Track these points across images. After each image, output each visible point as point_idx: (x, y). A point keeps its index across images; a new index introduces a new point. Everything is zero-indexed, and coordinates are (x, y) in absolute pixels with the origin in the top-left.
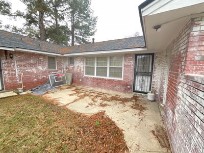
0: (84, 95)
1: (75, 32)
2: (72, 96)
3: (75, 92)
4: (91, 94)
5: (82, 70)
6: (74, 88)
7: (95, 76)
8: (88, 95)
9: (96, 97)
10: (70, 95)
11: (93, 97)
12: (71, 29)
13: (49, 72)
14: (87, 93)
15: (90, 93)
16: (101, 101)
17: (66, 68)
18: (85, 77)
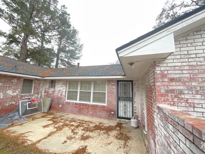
0: (63, 126)
1: (60, 55)
2: (46, 128)
3: (51, 122)
4: (72, 123)
5: (64, 94)
6: (52, 116)
7: (78, 102)
8: (67, 125)
9: (77, 127)
10: (45, 127)
11: (73, 128)
12: (56, 52)
13: (22, 96)
14: (67, 122)
15: (71, 121)
16: (83, 132)
17: (45, 92)
18: (67, 103)
